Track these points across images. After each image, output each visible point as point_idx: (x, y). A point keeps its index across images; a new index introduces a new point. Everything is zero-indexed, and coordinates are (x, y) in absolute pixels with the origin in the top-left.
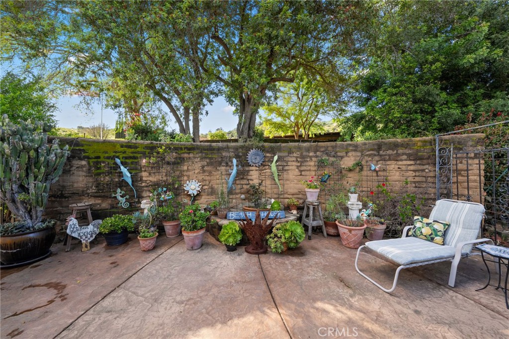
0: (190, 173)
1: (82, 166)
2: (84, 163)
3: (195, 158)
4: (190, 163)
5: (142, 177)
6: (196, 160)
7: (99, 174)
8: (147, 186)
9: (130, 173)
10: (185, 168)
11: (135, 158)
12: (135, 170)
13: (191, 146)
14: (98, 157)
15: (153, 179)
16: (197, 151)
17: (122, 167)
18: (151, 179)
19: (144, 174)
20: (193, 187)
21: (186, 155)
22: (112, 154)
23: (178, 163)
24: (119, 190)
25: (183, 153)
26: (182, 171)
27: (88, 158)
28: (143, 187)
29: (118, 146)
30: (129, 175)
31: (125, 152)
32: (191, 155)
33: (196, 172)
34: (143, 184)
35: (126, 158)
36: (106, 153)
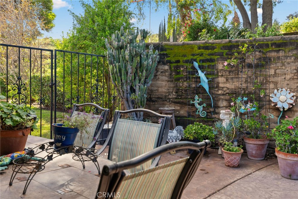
0: (279, 79)
1: (166, 71)
2: (166, 67)
3: (286, 57)
4: (279, 65)
5: (218, 83)
6: (289, 60)
7: (178, 80)
8: (223, 95)
9: (207, 78)
10: (272, 72)
11: (212, 60)
12: (212, 75)
13: (281, 41)
14: (178, 61)
15: (231, 85)
16: (291, 47)
17: (199, 71)
18: (228, 85)
19: (221, 80)
20: (283, 98)
21: (273, 54)
22: (190, 57)
23: (262, 66)
24: (197, 97)
25: (270, 51)
26: (266, 77)
27: (170, 62)
28: (220, 95)
29: (196, 48)
30: (206, 80)
31: (201, 55)
32: (281, 54)
33: (288, 77)
34: (220, 92)
35: (203, 61)
36: (185, 56)
